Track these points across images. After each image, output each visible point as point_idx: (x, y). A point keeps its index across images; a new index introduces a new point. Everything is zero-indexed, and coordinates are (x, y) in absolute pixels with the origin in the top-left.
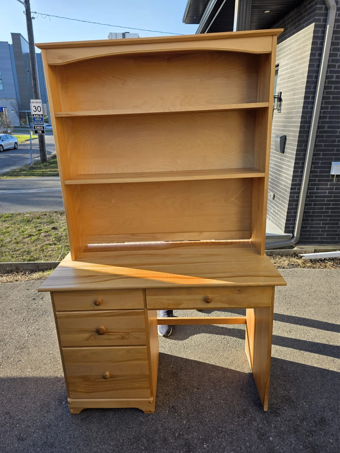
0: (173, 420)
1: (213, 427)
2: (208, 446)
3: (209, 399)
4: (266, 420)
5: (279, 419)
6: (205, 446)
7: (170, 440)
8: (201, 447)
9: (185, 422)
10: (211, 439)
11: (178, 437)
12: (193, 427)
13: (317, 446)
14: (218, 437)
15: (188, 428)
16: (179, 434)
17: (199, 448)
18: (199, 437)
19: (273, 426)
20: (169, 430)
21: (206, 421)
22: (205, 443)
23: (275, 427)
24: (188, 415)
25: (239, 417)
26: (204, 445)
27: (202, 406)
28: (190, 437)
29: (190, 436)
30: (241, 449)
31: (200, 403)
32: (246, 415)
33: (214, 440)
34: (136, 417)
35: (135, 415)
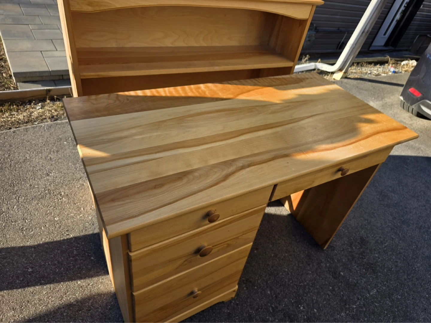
0: (257, 295)
1: (295, 285)
2: (304, 307)
3: (274, 256)
4: (329, 258)
5: (336, 252)
6: (302, 308)
7: (269, 319)
8: (299, 311)
9: (269, 292)
10: (302, 299)
11: (273, 311)
12: (279, 294)
13: (372, 264)
14: (306, 293)
15: (276, 297)
16: (273, 308)
17: (299, 314)
18: (291, 301)
19: (336, 261)
20: (261, 309)
21: (286, 282)
22: (300, 306)
23: (339, 261)
24: (267, 282)
25: (309, 265)
26: (300, 308)
27: (272, 267)
28: (284, 305)
29: (282, 305)
30: (329, 296)
31: (268, 265)
32: (312, 260)
33: (304, 298)
34: (218, 311)
35: (216, 309)
